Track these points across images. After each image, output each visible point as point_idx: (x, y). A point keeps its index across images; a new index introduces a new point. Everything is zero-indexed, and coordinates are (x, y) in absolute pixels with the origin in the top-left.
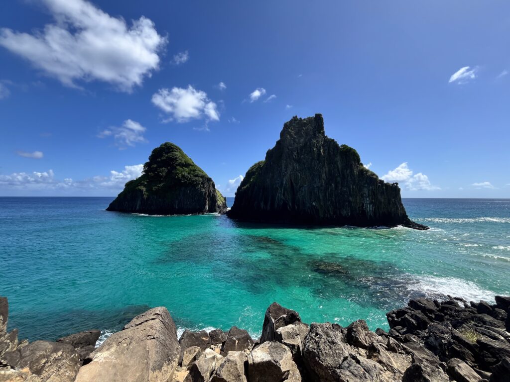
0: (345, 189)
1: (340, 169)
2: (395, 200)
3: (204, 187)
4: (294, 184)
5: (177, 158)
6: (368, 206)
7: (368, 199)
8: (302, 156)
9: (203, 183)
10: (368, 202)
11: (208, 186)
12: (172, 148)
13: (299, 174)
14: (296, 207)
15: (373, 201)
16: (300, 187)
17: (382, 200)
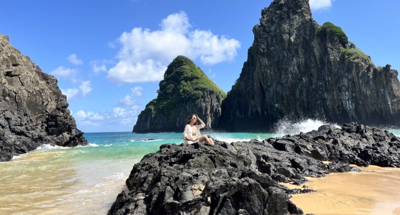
0: (321, 83)
1: (318, 57)
2: (384, 91)
3: (204, 101)
4: (262, 84)
5: (183, 72)
6: (347, 102)
7: (347, 93)
8: (272, 48)
9: (203, 97)
10: (347, 98)
11: (210, 100)
12: (182, 62)
13: (268, 71)
14: (265, 112)
15: (354, 94)
16: (269, 86)
17: (369, 93)
